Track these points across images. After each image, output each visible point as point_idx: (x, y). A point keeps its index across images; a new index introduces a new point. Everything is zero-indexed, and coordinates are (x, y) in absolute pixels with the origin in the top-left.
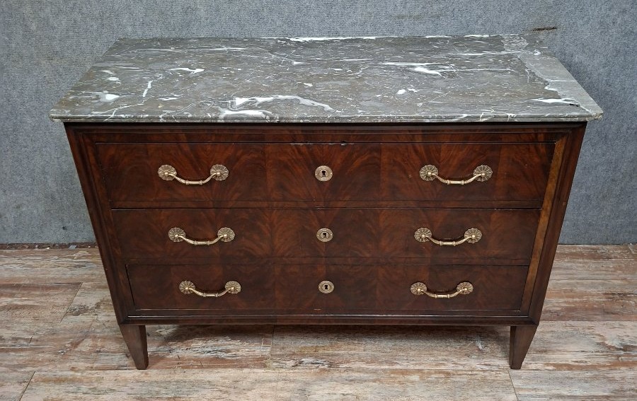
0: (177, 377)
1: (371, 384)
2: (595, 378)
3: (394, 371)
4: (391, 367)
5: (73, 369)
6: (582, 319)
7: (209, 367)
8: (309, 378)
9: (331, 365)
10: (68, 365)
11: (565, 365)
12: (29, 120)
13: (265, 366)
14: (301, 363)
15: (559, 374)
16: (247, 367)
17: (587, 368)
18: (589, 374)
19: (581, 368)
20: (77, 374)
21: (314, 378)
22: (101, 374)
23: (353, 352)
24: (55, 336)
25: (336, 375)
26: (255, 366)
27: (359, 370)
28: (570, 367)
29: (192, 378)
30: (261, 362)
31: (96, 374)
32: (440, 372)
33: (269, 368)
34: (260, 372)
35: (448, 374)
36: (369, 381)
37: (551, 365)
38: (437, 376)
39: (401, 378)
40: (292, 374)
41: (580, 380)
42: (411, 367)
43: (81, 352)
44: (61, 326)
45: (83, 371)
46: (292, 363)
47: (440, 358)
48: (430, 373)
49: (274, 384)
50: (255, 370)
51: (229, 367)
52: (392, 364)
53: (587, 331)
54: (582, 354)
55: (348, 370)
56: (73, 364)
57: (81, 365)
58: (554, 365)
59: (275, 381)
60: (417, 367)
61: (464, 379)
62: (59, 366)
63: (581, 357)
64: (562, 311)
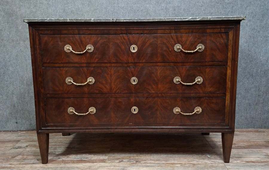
0: (61, 166)
1: (157, 167)
2: (266, 165)
3: (167, 163)
4: (166, 162)
5: (11, 164)
6: (256, 148)
7: (77, 163)
8: (126, 165)
9: (137, 162)
10: (8, 163)
11: (251, 161)
12: (11, 69)
13: (105, 162)
14: (122, 161)
15: (248, 164)
16: (96, 162)
17: (262, 162)
18: (263, 164)
19: (259, 162)
20: (12, 166)
21: (129, 166)
22: (24, 165)
23: (147, 158)
24: (4, 155)
25: (140, 164)
26: (100, 162)
27: (150, 163)
28: (253, 162)
29: (69, 166)
30: (103, 161)
31: (21, 166)
32: (190, 164)
33: (107, 162)
34: (102, 164)
35: (194, 164)
36: (155, 166)
37: (244, 161)
38: (189, 165)
39: (172, 165)
40: (117, 165)
41: (259, 166)
42: (176, 162)
43: (16, 159)
44: (7, 152)
45: (15, 165)
46: (118, 161)
47: (190, 160)
48: (185, 164)
49: (109, 167)
50: (100, 163)
51: (87, 163)
52: (167, 161)
53: (259, 152)
54: (258, 158)
55: (145, 163)
56: (11, 163)
57: (15, 163)
58: (246, 161)
59: (109, 166)
60: (179, 162)
61: (203, 166)
62: (4, 163)
63: (258, 159)
64: (246, 146)
